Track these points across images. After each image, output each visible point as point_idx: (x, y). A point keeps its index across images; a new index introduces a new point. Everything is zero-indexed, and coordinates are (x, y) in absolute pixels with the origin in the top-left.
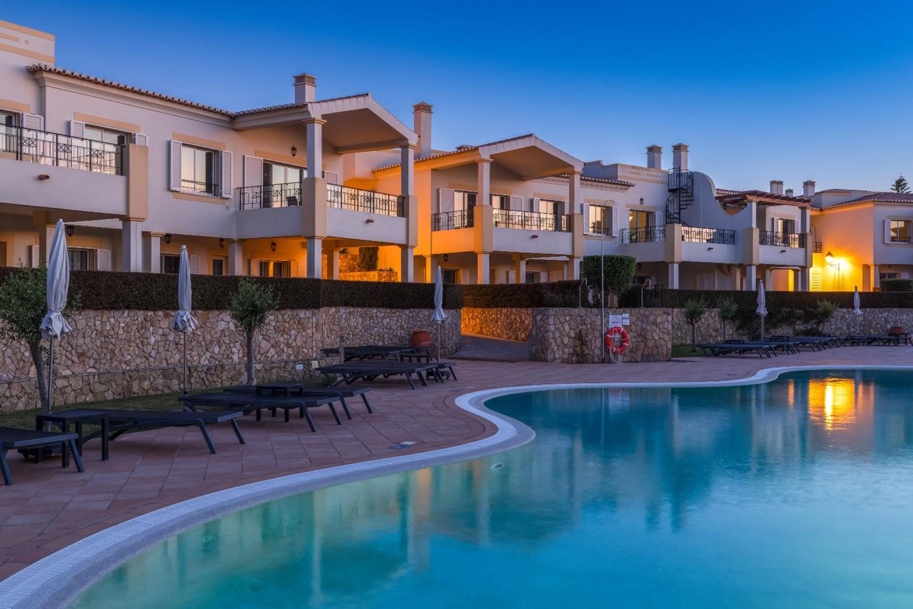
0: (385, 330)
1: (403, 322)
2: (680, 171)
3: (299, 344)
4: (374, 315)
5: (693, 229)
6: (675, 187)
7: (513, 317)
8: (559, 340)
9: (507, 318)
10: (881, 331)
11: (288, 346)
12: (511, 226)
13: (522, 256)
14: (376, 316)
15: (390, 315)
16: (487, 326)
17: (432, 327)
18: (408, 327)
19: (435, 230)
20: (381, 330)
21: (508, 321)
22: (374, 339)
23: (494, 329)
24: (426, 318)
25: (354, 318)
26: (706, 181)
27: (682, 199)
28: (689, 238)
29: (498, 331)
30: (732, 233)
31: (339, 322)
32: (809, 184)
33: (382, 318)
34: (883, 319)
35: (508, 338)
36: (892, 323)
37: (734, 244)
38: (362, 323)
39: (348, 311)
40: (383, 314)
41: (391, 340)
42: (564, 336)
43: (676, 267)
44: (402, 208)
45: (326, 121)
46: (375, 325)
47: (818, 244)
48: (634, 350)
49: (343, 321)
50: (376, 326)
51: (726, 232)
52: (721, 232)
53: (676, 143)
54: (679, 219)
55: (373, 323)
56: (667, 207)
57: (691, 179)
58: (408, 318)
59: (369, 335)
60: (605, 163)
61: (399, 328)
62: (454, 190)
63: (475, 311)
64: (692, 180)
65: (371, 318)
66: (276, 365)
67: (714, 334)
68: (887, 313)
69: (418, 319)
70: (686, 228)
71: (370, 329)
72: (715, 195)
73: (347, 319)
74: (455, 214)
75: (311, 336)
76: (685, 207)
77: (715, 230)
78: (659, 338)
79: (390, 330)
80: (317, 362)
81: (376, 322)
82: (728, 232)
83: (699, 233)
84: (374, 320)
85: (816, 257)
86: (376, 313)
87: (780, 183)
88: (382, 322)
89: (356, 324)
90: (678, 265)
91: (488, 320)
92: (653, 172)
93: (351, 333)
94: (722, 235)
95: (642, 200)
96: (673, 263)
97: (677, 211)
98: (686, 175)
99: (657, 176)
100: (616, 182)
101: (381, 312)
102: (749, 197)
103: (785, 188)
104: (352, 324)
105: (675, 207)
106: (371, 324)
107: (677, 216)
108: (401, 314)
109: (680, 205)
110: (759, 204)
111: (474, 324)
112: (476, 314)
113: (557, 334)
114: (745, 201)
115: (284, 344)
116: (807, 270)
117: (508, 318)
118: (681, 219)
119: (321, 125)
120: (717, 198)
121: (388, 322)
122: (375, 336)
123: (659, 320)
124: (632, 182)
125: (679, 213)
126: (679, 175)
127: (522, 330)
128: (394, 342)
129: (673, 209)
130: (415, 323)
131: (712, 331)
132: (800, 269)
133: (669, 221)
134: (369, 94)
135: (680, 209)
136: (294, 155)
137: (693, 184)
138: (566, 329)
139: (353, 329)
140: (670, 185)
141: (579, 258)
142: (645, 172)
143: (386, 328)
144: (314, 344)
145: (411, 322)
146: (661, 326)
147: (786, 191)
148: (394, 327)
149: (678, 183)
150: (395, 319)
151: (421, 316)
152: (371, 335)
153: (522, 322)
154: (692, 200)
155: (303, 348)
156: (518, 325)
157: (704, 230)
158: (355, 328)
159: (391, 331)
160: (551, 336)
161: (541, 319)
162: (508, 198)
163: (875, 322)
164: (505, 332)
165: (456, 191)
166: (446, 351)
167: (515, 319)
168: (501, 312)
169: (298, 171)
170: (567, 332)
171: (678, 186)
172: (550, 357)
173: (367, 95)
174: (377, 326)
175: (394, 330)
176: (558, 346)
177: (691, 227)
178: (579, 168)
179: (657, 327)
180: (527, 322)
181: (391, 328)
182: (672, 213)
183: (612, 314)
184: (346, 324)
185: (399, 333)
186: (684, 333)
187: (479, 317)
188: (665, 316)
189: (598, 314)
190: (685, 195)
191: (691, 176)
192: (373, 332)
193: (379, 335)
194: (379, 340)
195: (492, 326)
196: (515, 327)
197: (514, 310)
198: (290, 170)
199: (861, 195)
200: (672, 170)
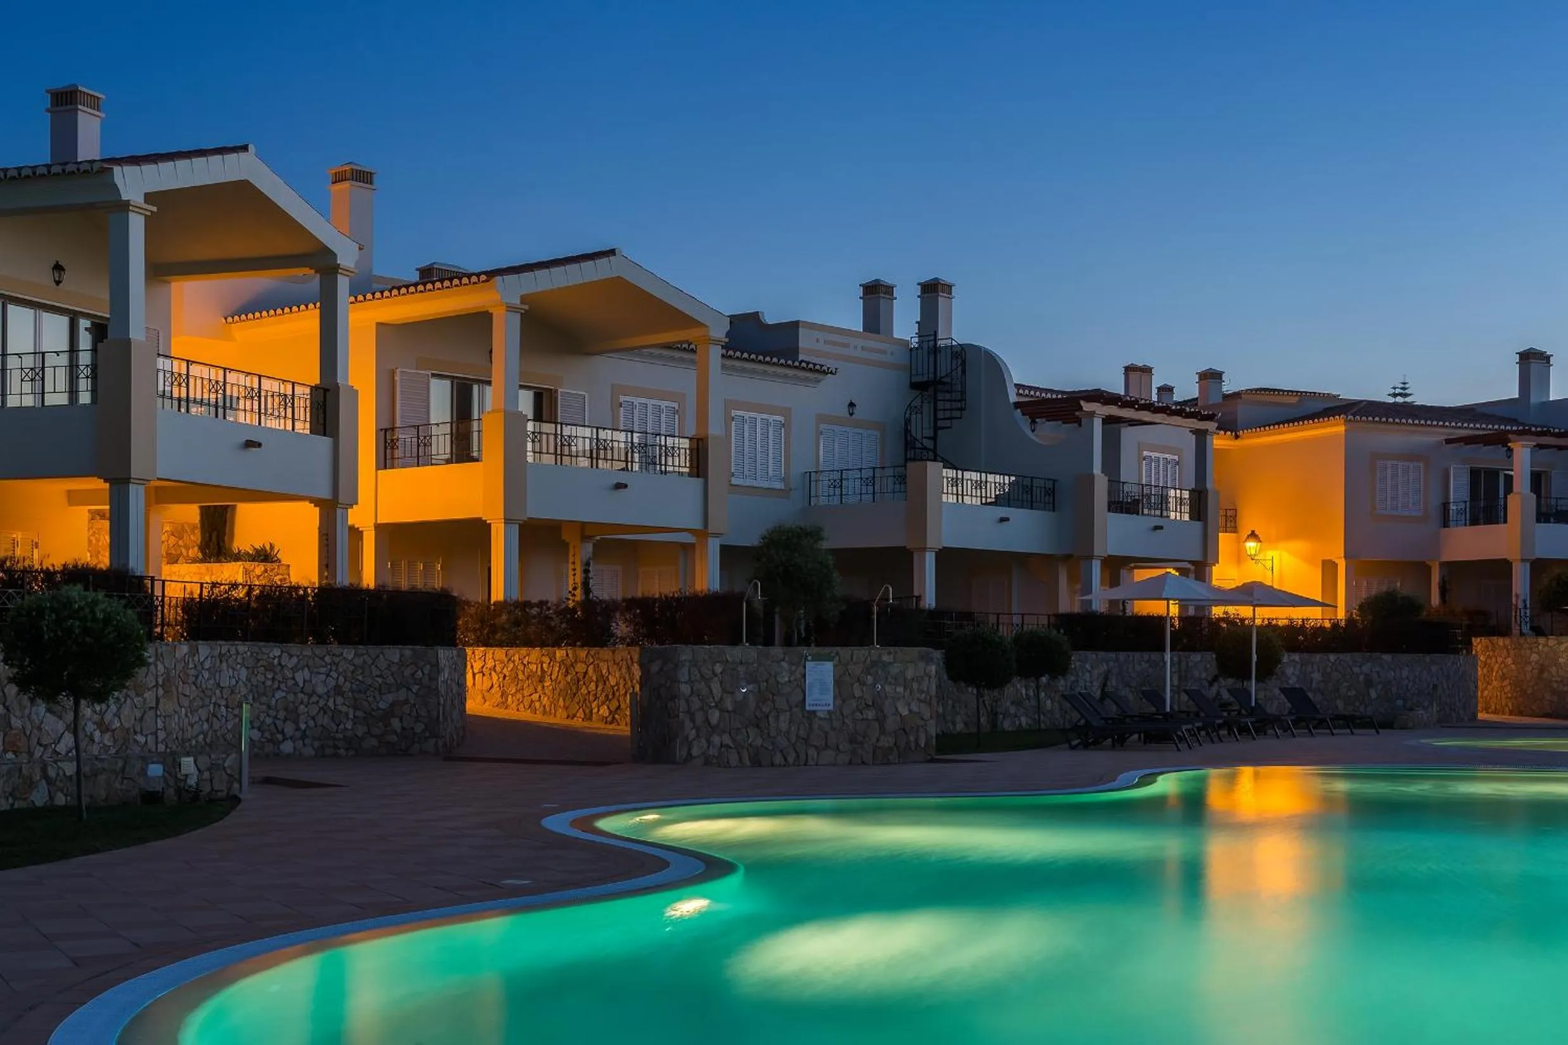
0: (300, 696)
1: (341, 679)
2: (935, 340)
3: (127, 725)
4: (276, 661)
5: (967, 475)
6: (925, 379)
7: (580, 667)
8: (699, 717)
9: (567, 671)
10: (1357, 704)
11: (103, 727)
12: (566, 460)
13: (585, 530)
14: (280, 664)
15: (311, 663)
16: (517, 691)
17: (409, 689)
18: (352, 690)
19: (385, 468)
20: (291, 697)
21: (569, 678)
22: (275, 718)
23: (535, 697)
24: (394, 669)
25: (228, 666)
26: (993, 366)
27: (940, 405)
28: (957, 495)
29: (545, 700)
30: (1049, 485)
31: (197, 677)
32: (1210, 377)
33: (294, 669)
34: (1361, 678)
35: (568, 717)
36: (1380, 687)
37: (1054, 510)
38: (248, 680)
39: (216, 653)
40: (295, 660)
41: (313, 718)
42: (710, 707)
43: (930, 559)
44: (321, 415)
45: (155, 209)
46: (276, 686)
47: (1229, 513)
48: (860, 739)
49: (206, 675)
50: (279, 688)
51: (1036, 483)
52: (1027, 482)
53: (926, 277)
54: (934, 451)
55: (273, 679)
56: (908, 422)
57: (960, 362)
58: (351, 668)
59: (264, 707)
60: (770, 319)
61: (332, 693)
62: (429, 373)
63: (489, 656)
64: (964, 363)
65: (269, 668)
66: (105, 765)
67: (1012, 710)
68: (1369, 665)
69: (376, 672)
70: (951, 473)
71: (264, 694)
72: (1013, 398)
73: (214, 671)
74: (434, 430)
75: (154, 705)
76: (947, 423)
77: (1013, 478)
78: (910, 711)
79: (310, 696)
80: (191, 759)
81: (279, 677)
82: (1042, 483)
83: (979, 485)
84: (275, 673)
85: (1225, 540)
86: (280, 657)
87: (1147, 371)
88: (293, 678)
89: (233, 682)
90: (933, 554)
91: (521, 676)
92: (873, 342)
93: (223, 703)
94: (1029, 490)
95: (852, 405)
96: (924, 549)
97: (930, 433)
98: (949, 352)
99: (884, 352)
100: (797, 364)
101: (291, 656)
102: (1087, 407)
103: (1157, 382)
104: (225, 683)
105: (926, 425)
106: (269, 683)
107: (929, 444)
108: (336, 660)
109: (936, 419)
110: (1108, 420)
111: (487, 684)
112: (490, 664)
113: (696, 703)
114: (1077, 413)
115: (95, 723)
116: (1207, 568)
117: (567, 673)
118: (938, 452)
119: (143, 218)
120: (1017, 405)
121: (307, 678)
122: (278, 711)
123: (910, 674)
124: (830, 364)
125: (934, 438)
126: (935, 350)
127: (602, 698)
128: (320, 723)
129: (921, 428)
130: (369, 681)
131: (1008, 704)
132: (1193, 568)
133: (911, 454)
134: (251, 147)
135: (936, 429)
136: (58, 283)
137: (964, 372)
138: (715, 691)
139: (226, 694)
140: (914, 372)
141: (717, 535)
142: (861, 343)
143: (302, 692)
144: (160, 724)
145: (360, 678)
146: (915, 685)
147: (1160, 389)
148: (321, 690)
149: (932, 370)
150: (323, 670)
151: (382, 663)
152: (269, 707)
153: (602, 679)
154: (962, 409)
155: (135, 733)
156: (592, 686)
157: (991, 478)
158: (232, 692)
159: (314, 699)
160: (683, 706)
161: (661, 669)
162: (552, 394)
163: (1346, 684)
164: (561, 702)
165: (433, 375)
166: (440, 743)
167: (586, 673)
168: (552, 658)
169: (64, 321)
170: (717, 697)
171: (931, 376)
172: (681, 753)
173: (245, 148)
174: (283, 686)
175: (320, 697)
176: (698, 730)
177: (963, 470)
178: (719, 331)
179: (905, 689)
180: (612, 681)
181: (314, 692)
182: (919, 437)
183: (812, 660)
184: (212, 682)
185: (331, 704)
186: (949, 708)
187: (498, 669)
188: (921, 665)
189: (783, 660)
190: (948, 396)
191: (962, 354)
192: (273, 702)
193: (286, 709)
194: (285, 720)
195: (532, 690)
196: (584, 691)
197: (583, 653)
198: (47, 317)
199: (1321, 406)
200: (917, 340)
